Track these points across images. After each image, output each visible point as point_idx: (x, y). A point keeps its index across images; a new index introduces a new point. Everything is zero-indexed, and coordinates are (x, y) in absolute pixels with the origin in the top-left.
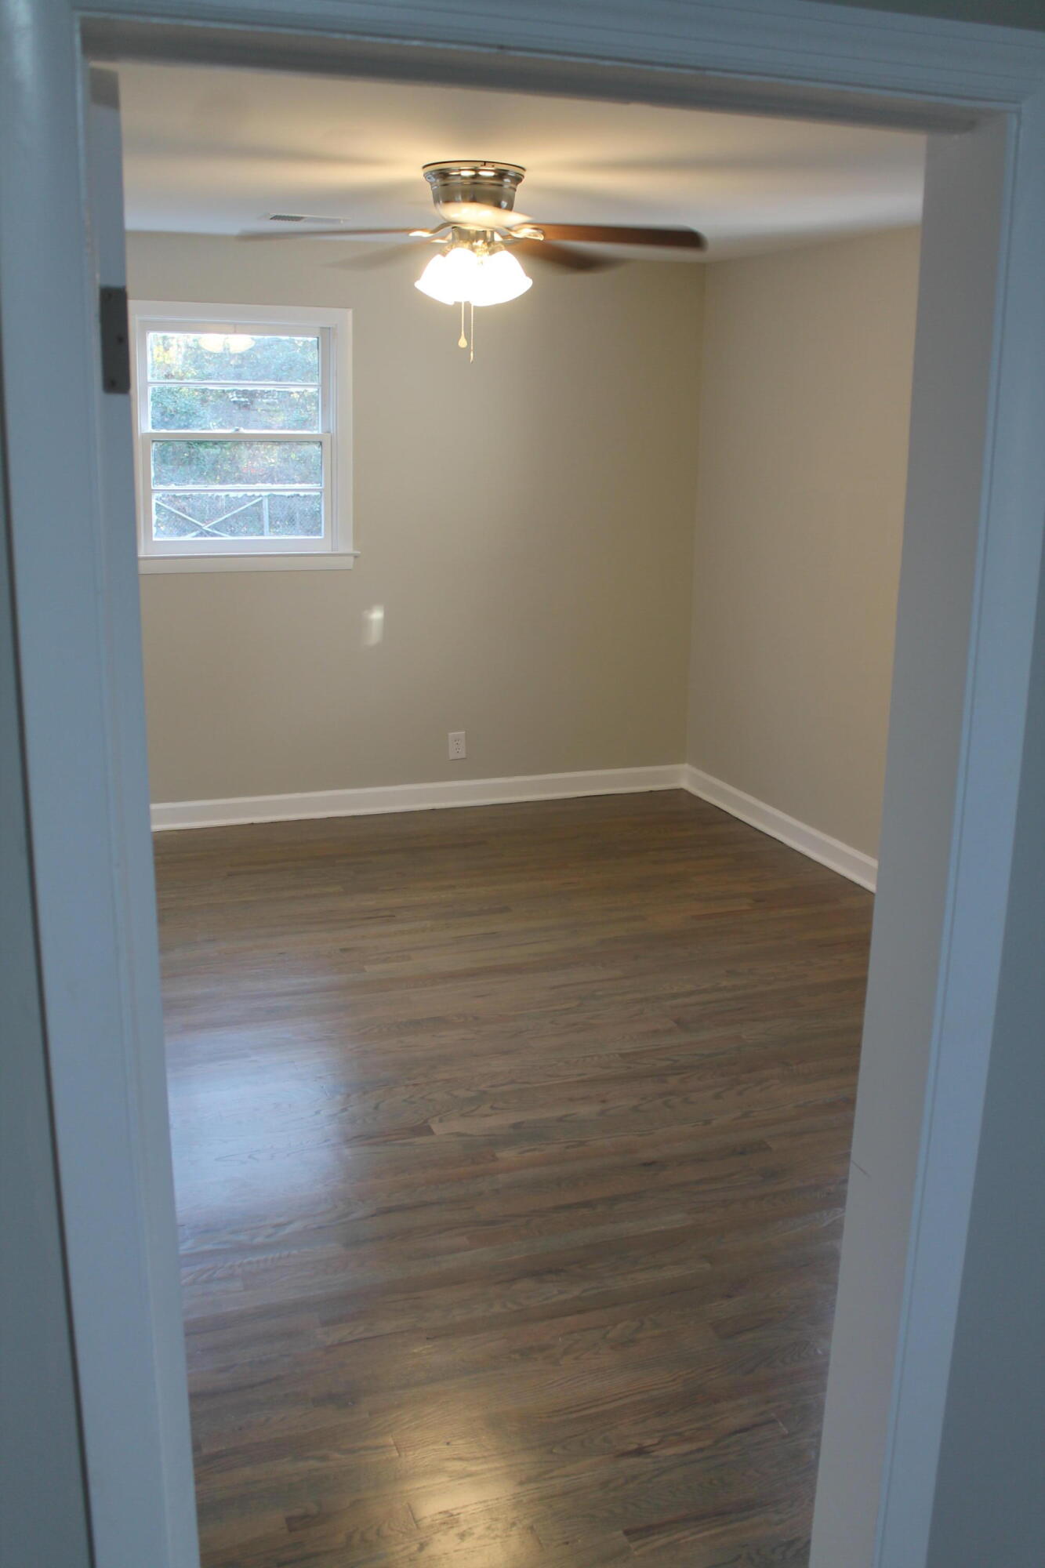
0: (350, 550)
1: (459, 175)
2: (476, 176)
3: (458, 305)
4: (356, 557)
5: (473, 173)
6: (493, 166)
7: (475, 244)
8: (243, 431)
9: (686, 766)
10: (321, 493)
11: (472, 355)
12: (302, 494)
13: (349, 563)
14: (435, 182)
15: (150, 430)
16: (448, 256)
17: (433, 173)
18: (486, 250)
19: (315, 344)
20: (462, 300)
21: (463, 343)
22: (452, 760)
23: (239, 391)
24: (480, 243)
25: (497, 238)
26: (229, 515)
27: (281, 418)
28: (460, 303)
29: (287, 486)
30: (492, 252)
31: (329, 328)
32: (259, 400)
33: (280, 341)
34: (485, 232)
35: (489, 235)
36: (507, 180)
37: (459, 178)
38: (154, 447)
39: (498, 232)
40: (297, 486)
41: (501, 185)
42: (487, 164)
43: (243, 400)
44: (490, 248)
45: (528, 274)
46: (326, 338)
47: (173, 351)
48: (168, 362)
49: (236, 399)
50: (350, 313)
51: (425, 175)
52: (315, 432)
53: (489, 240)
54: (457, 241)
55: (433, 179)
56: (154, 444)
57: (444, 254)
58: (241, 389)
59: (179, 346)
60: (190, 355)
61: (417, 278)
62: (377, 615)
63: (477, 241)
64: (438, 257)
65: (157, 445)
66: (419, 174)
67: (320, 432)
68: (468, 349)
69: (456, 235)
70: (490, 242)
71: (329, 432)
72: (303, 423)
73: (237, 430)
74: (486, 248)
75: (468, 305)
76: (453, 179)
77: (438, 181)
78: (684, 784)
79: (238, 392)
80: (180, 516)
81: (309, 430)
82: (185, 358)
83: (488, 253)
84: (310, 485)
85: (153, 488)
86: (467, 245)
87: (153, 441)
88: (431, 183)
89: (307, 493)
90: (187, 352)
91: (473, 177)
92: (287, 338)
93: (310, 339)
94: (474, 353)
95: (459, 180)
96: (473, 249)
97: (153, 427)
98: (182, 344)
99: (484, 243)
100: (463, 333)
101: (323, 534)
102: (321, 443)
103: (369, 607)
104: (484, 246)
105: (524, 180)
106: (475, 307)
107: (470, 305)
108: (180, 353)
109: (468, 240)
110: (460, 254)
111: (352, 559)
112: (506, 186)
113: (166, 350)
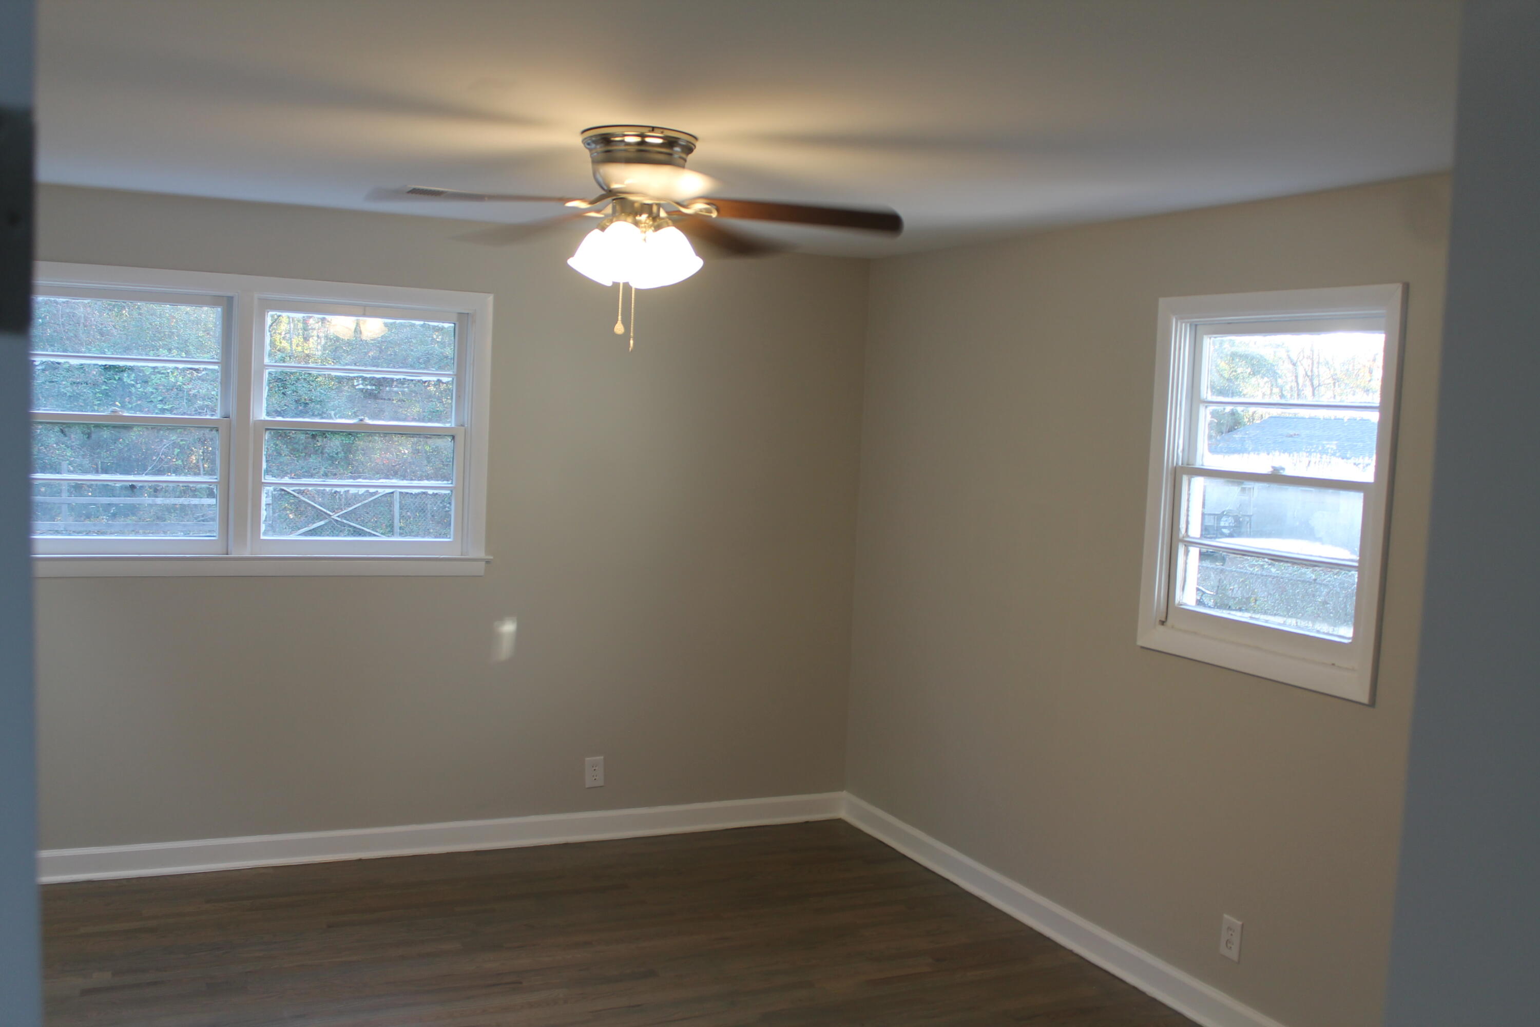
0: (482, 554)
1: (623, 141)
2: (643, 143)
3: (616, 285)
4: (488, 562)
5: (638, 139)
6: (662, 133)
7: (638, 218)
8: (368, 421)
9: (844, 794)
10: (452, 491)
11: (632, 342)
12: (430, 492)
13: (480, 568)
14: (595, 148)
15: (264, 417)
16: (607, 230)
17: (594, 139)
18: (651, 226)
19: (453, 329)
20: (621, 281)
21: (619, 328)
22: (588, 788)
23: (366, 378)
24: (644, 217)
25: (663, 214)
26: (360, 504)
27: (416, 409)
28: (619, 284)
29: (415, 483)
30: (658, 228)
31: (468, 314)
32: (387, 389)
33: (413, 325)
34: (650, 206)
35: (655, 209)
36: (677, 149)
37: (623, 144)
38: (267, 436)
39: (663, 208)
40: (425, 483)
41: (670, 154)
42: (655, 130)
43: (369, 387)
44: (656, 224)
45: (698, 254)
46: (464, 322)
47: (312, 342)
48: (307, 352)
49: (361, 386)
50: (490, 298)
51: (584, 141)
52: (448, 425)
53: (654, 215)
54: (617, 214)
55: (593, 146)
56: (268, 432)
57: (603, 229)
58: (368, 376)
59: (318, 337)
60: (329, 346)
61: (572, 255)
62: (509, 628)
63: (640, 215)
64: (596, 233)
65: (270, 433)
66: (575, 140)
67: (453, 426)
68: (626, 336)
69: (618, 208)
70: (655, 217)
71: (463, 425)
72: (436, 415)
73: (361, 420)
74: (651, 223)
75: (627, 286)
76: (616, 145)
77: (598, 147)
78: (843, 814)
79: (364, 379)
80: (310, 505)
81: (443, 423)
82: (324, 349)
83: (653, 228)
84: (440, 482)
85: (263, 481)
86: (630, 219)
87: (267, 429)
88: (590, 150)
89: (436, 492)
90: (326, 343)
91: (639, 144)
92: (422, 323)
93: (446, 325)
94: (634, 340)
95: (622, 147)
96: (637, 223)
97: (268, 414)
98: (321, 335)
99: (648, 217)
100: (620, 317)
101: (452, 537)
102: (453, 437)
103: (501, 617)
104: (648, 221)
105: (695, 151)
106: (637, 290)
107: (631, 288)
108: (320, 343)
109: (629, 214)
110: (622, 228)
111: (483, 563)
112: (676, 156)
113: (306, 339)
